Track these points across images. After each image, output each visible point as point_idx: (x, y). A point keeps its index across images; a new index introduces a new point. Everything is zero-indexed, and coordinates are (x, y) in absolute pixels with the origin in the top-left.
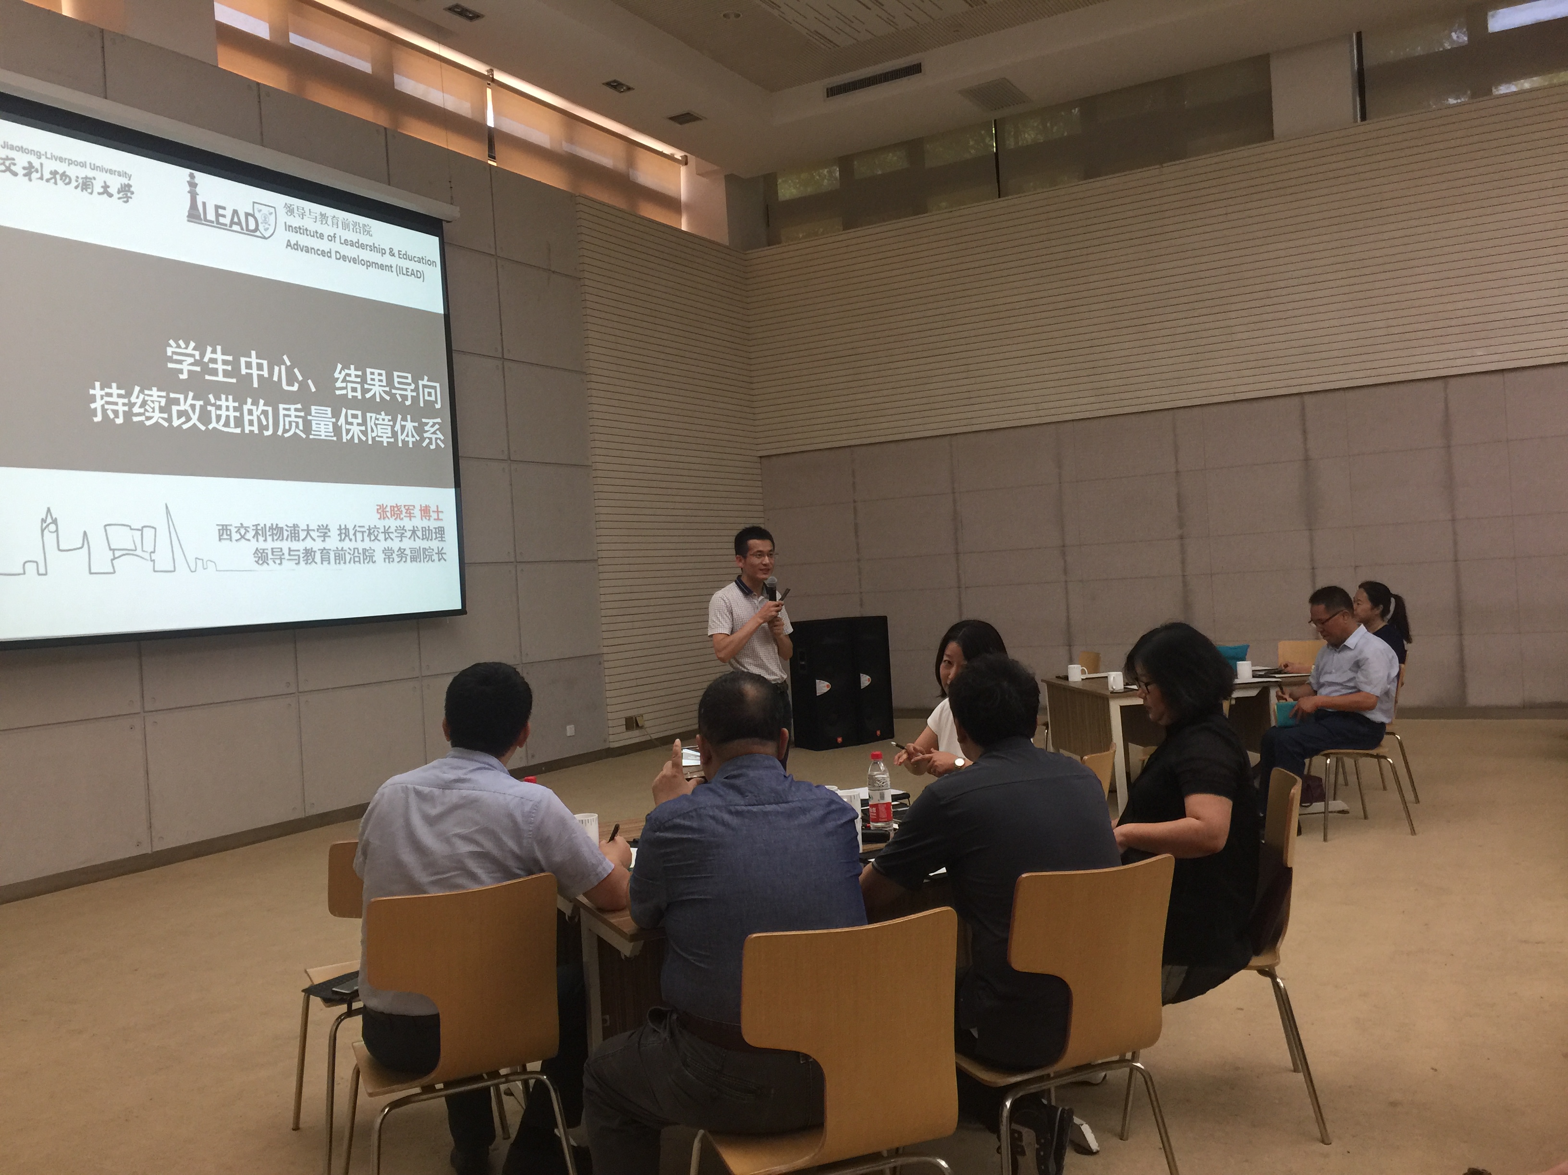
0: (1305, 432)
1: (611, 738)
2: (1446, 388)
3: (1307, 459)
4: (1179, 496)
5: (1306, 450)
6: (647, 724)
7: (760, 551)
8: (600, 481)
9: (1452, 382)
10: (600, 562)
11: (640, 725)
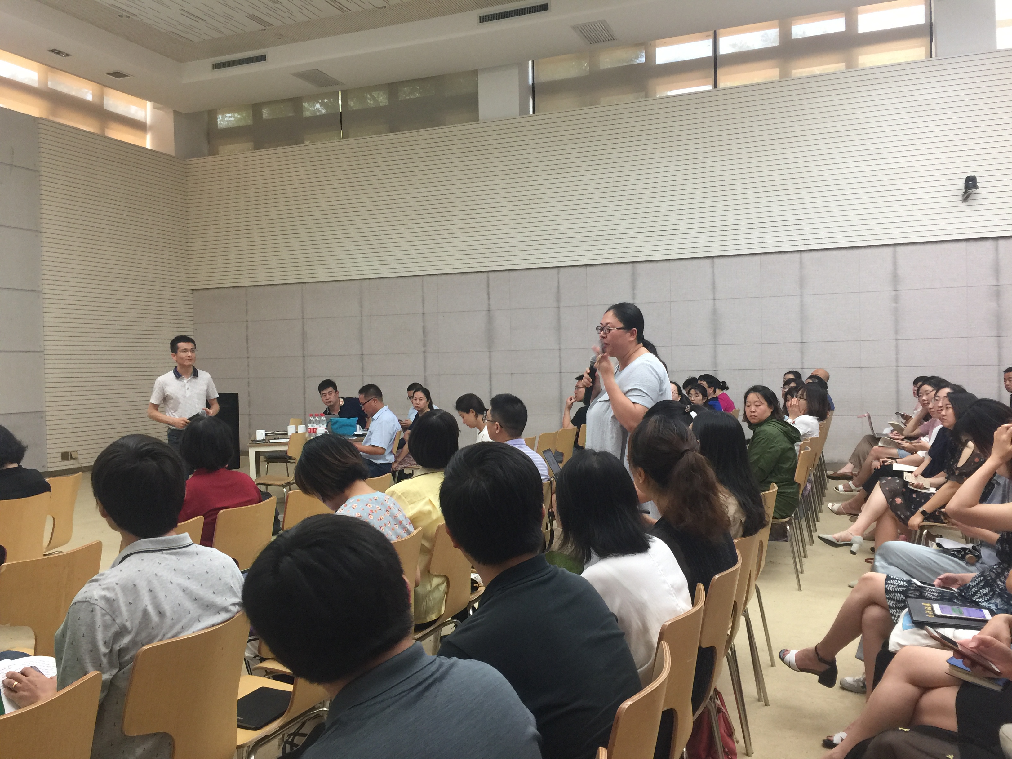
0: (489, 294)
1: (49, 465)
2: (558, 274)
3: (489, 310)
4: (424, 327)
5: (489, 305)
6: (80, 457)
7: (185, 349)
8: (47, 301)
9: (562, 269)
10: (46, 352)
11: (73, 457)
